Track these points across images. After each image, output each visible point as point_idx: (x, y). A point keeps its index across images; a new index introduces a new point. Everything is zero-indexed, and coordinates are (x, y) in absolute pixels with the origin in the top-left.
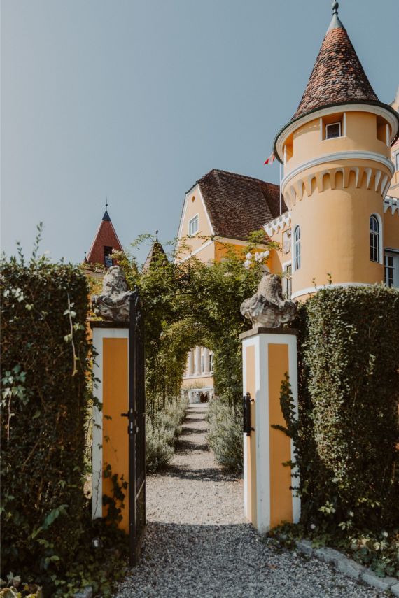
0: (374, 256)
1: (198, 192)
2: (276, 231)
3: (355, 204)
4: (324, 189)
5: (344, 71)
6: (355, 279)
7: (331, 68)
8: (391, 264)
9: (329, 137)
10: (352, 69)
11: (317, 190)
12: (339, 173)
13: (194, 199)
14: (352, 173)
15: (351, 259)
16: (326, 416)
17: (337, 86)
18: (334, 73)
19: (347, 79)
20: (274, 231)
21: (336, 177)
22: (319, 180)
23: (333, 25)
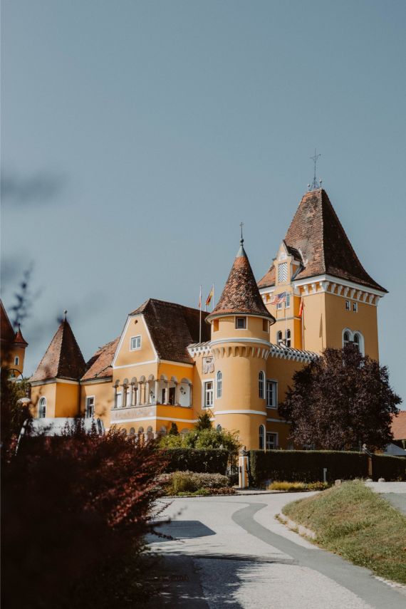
0: (261, 394)
1: (141, 318)
2: (198, 355)
3: (252, 365)
4: (236, 355)
5: (247, 288)
6: (251, 408)
7: (240, 285)
8: (271, 389)
9: (239, 328)
10: (251, 287)
11: (232, 355)
12: (244, 348)
13: (136, 322)
14: (251, 348)
15: (249, 396)
16: (253, 469)
17: (243, 298)
18: (242, 288)
19: (248, 294)
20: (195, 354)
21: (242, 350)
22: (233, 350)
23: (239, 254)
